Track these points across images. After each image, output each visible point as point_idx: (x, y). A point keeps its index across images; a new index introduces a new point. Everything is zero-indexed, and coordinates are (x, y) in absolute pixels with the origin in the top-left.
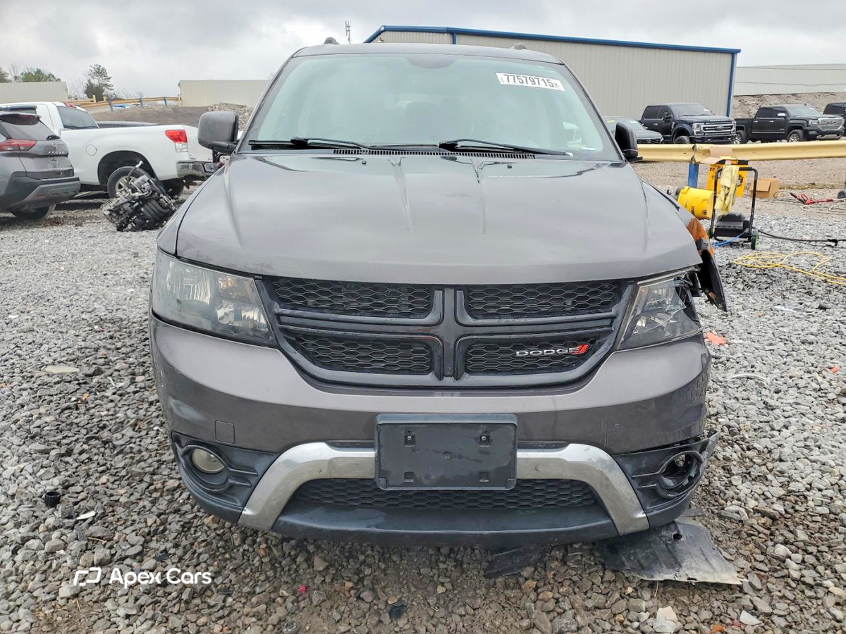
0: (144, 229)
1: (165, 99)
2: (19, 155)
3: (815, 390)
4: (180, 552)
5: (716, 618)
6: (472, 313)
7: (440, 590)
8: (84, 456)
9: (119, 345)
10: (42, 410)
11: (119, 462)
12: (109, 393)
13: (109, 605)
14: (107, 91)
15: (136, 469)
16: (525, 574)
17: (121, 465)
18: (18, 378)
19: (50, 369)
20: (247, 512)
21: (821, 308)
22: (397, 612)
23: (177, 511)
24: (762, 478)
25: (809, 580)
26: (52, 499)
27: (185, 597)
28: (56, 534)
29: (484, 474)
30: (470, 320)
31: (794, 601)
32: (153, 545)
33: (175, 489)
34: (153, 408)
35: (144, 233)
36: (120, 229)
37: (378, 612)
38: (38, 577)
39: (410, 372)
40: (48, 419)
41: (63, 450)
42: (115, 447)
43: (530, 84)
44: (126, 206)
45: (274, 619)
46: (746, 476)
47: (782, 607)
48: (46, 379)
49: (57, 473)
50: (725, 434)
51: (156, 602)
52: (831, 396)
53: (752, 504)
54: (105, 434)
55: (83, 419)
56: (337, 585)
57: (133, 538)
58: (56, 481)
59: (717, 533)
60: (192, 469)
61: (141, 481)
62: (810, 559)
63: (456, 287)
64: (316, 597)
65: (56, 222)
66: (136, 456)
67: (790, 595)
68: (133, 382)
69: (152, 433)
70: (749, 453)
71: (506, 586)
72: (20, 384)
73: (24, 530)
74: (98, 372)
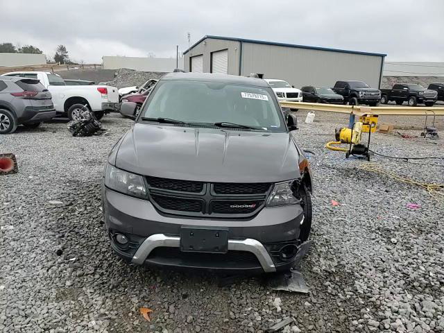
0: (85, 136)
1: (95, 65)
2: (30, 99)
3: (367, 227)
4: (108, 273)
5: (297, 303)
6: (216, 192)
7: (202, 290)
8: (69, 238)
9: (79, 193)
10: (50, 219)
11: (83, 241)
12: (76, 213)
13: (84, 289)
14: (65, 59)
15: (90, 243)
16: (232, 286)
17: (84, 241)
18: (38, 205)
19: (50, 202)
20: (135, 257)
21: (386, 191)
22: (185, 296)
23: (106, 260)
24: (332, 259)
25: (334, 294)
26: (60, 253)
27: (110, 287)
28: (62, 265)
29: (217, 248)
30: (214, 194)
31: (326, 300)
32: (98, 271)
33: (105, 252)
34: (95, 221)
35: (86, 138)
36: (74, 135)
37: (178, 296)
38: (57, 279)
39: (194, 211)
40: (54, 223)
41: (61, 235)
42: (80, 235)
43: (254, 98)
44: (78, 125)
45: (142, 296)
46: (325, 258)
47: (321, 301)
48: (50, 206)
49: (59, 243)
50: (324, 243)
51: (100, 289)
52: (373, 229)
53: (324, 268)
54: (76, 230)
55: (67, 223)
56: (165, 287)
57: (91, 268)
58: (60, 246)
59: (307, 277)
60: (116, 242)
61: (92, 248)
62: (337, 287)
63: (211, 183)
64: (157, 290)
65: (43, 130)
66: (89, 239)
67: (325, 298)
68: (86, 209)
69: (95, 230)
70: (330, 250)
71: (225, 290)
72: (39, 208)
73: (50, 263)
74: (71, 204)
